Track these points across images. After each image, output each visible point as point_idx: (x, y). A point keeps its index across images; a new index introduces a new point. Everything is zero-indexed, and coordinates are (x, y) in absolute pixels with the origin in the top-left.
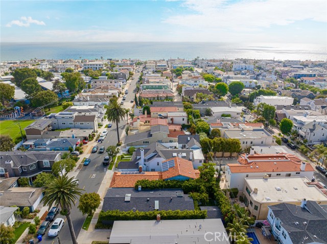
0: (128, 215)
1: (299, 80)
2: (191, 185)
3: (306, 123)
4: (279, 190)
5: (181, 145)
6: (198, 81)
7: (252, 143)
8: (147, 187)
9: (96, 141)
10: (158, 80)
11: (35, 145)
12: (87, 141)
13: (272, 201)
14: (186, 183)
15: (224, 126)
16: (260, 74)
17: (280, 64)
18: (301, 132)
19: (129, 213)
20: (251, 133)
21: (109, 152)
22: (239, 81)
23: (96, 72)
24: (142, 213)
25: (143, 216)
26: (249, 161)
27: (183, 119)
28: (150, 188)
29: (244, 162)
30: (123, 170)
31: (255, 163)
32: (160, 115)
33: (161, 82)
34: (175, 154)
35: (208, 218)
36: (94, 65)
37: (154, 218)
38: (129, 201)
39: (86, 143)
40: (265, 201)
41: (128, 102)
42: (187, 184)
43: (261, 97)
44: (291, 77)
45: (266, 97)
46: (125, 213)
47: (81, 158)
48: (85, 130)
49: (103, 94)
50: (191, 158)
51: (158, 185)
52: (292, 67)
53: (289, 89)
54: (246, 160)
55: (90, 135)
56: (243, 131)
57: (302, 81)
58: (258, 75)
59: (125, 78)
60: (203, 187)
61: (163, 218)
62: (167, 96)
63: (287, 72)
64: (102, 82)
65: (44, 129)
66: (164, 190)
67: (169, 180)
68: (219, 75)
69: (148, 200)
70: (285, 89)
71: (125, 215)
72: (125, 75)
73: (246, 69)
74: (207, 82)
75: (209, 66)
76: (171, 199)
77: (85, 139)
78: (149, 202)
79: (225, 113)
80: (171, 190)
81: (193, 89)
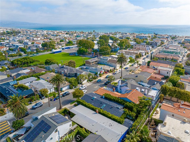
0: (87, 105)
2: (130, 105)
4: (187, 133)
5: (149, 86)
8: (107, 98)
10: (175, 48)
11: (86, 68)
21: (109, 79)
23: (140, 40)
24: (93, 107)
25: (92, 108)
26: (181, 106)
27: (168, 73)
28: (108, 98)
30: (109, 88)
33: (176, 50)
36: (142, 36)
38: (93, 100)
39: (107, 73)
41: (149, 58)
42: (128, 104)
47: (99, 78)
48: (110, 67)
49: (133, 52)
50: (146, 93)
51: (112, 98)
55: (111, 70)
59: (157, 45)
60: (134, 109)
61: (100, 113)
62: (173, 58)
64: (139, 46)
65: (93, 62)
66: (115, 103)
72: (157, 44)
76: (112, 107)
77: (108, 71)
78: (101, 104)
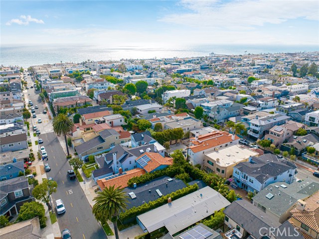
1: (182, 74)
2: (172, 170)
3: (212, 108)
4: (229, 156)
5: (137, 143)
6: (105, 84)
7: (188, 129)
9: (40, 159)
10: (64, 87)
12: (30, 162)
13: (231, 164)
14: (168, 170)
15: (161, 120)
16: (152, 73)
17: (161, 62)
18: (210, 115)
19: (145, 206)
20: (184, 122)
22: (140, 80)
24: (155, 202)
25: (157, 204)
26: (200, 141)
27: (121, 121)
28: (144, 182)
29: (197, 143)
31: (205, 142)
32: (97, 121)
33: (68, 89)
34: (142, 151)
35: (200, 189)
37: (166, 202)
38: (136, 198)
39: (30, 164)
40: (227, 165)
42: (170, 170)
43: (167, 92)
44: (175, 73)
45: (171, 92)
46: (142, 207)
47: (39, 179)
48: (20, 151)
50: (156, 151)
51: (148, 178)
52: (171, 65)
53: (180, 83)
54: (198, 141)
55: (29, 155)
56: (177, 121)
57: (185, 76)
58: (151, 74)
60: (182, 169)
62: (85, 102)
63: (171, 69)
67: (155, 172)
68: (119, 76)
69: (150, 192)
70: (177, 83)
71: (143, 209)
72: (19, 85)
73: (136, 68)
74: (113, 84)
75: (102, 68)
76: (167, 185)
77: (26, 160)
78: (152, 193)
79: (151, 110)
80: (160, 179)
81: (105, 92)
